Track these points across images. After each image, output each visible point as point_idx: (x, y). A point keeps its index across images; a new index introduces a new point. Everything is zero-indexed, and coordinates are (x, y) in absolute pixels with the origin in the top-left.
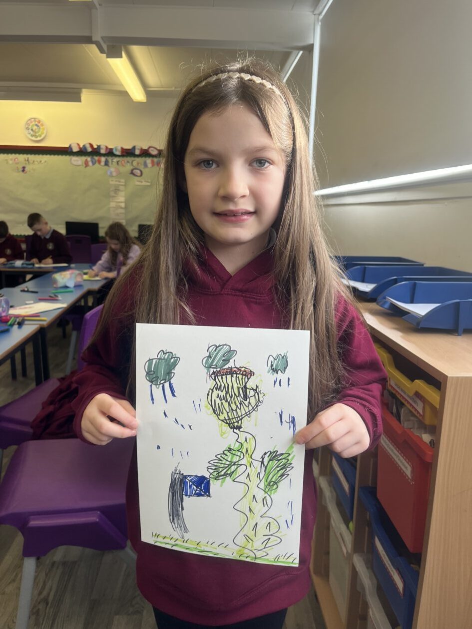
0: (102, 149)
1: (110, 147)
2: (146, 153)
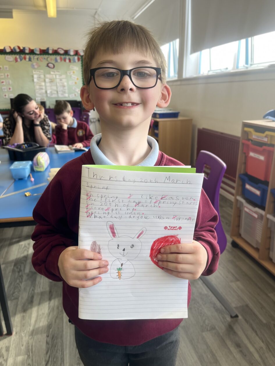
0: (27, 50)
1: (32, 48)
2: (56, 53)
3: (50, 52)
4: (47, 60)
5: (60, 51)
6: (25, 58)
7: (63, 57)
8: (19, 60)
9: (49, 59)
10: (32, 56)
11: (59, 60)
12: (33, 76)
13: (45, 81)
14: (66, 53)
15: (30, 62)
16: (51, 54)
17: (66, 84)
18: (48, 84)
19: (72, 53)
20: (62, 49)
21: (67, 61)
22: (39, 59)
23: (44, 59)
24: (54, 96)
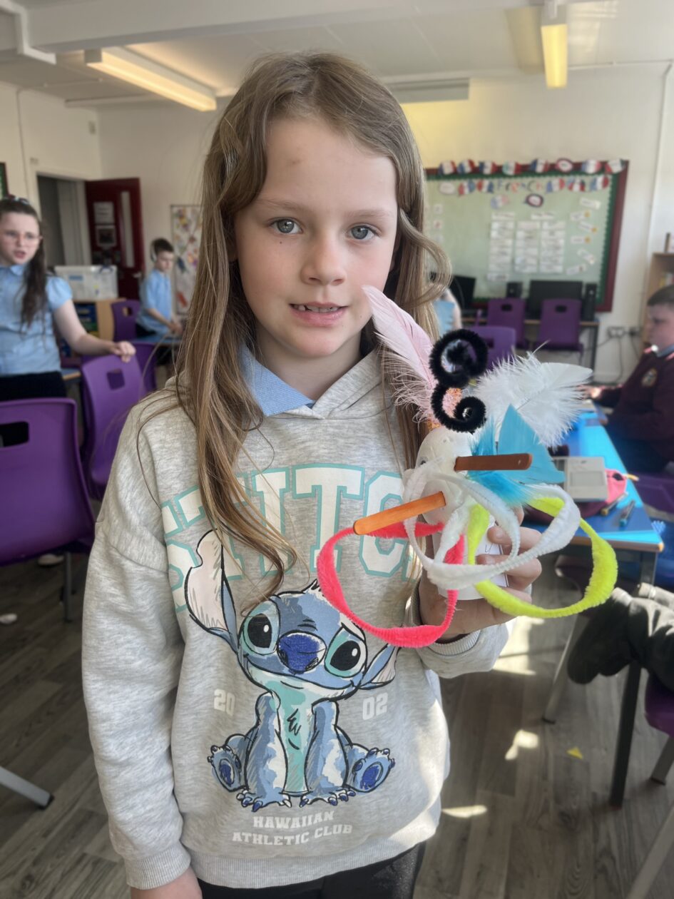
0: (487, 167)
1: (498, 163)
2: (552, 170)
3: (540, 169)
5: (563, 165)
6: (480, 187)
7: (566, 179)
8: (466, 191)
11: (556, 186)
12: (489, 226)
13: (514, 237)
14: (578, 168)
15: (490, 196)
16: (539, 175)
17: (562, 242)
18: (520, 243)
19: (591, 168)
20: (569, 161)
21: (577, 187)
22: (510, 187)
23: (523, 185)
24: (529, 270)
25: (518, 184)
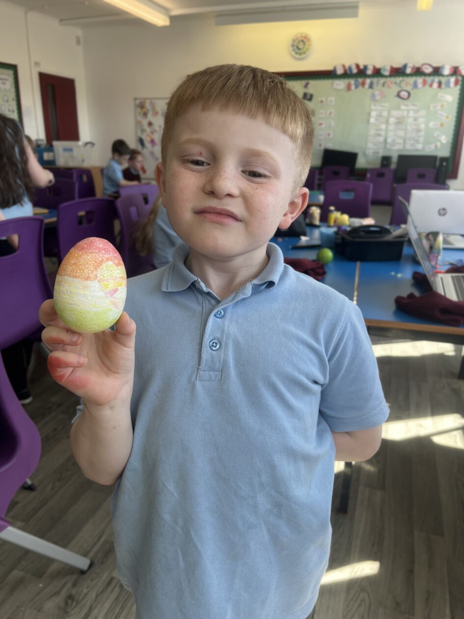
0: (369, 69)
2: (418, 72)
3: (409, 71)
4: (400, 86)
6: (363, 84)
7: (428, 79)
8: (353, 87)
9: (403, 85)
10: (375, 80)
11: (420, 85)
12: (369, 114)
13: (387, 122)
14: (437, 71)
15: (371, 91)
16: (408, 75)
17: (423, 126)
18: (391, 127)
19: (446, 72)
20: (430, 65)
21: (435, 85)
22: (386, 85)
23: (396, 83)
24: (397, 147)
25: (391, 83)
